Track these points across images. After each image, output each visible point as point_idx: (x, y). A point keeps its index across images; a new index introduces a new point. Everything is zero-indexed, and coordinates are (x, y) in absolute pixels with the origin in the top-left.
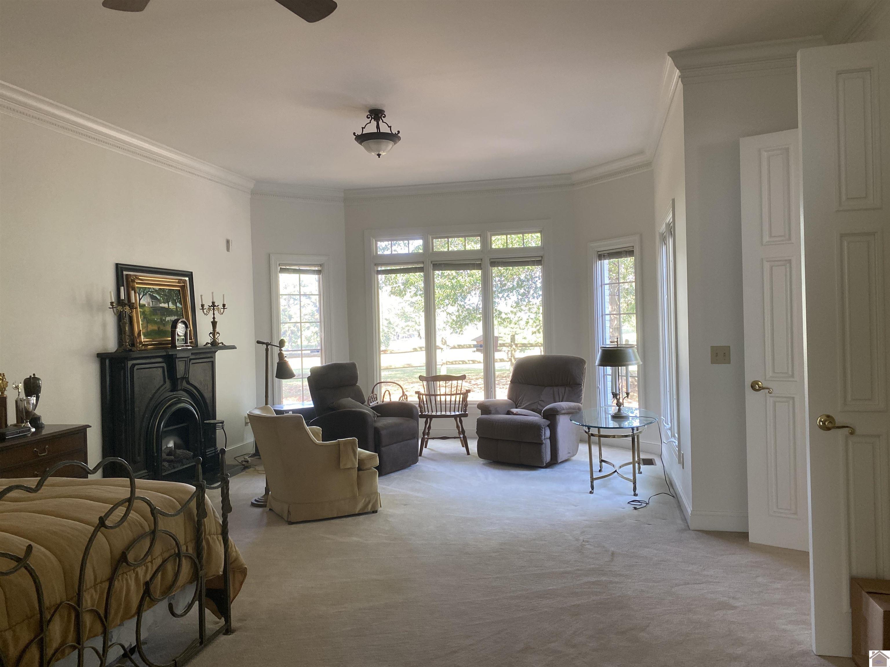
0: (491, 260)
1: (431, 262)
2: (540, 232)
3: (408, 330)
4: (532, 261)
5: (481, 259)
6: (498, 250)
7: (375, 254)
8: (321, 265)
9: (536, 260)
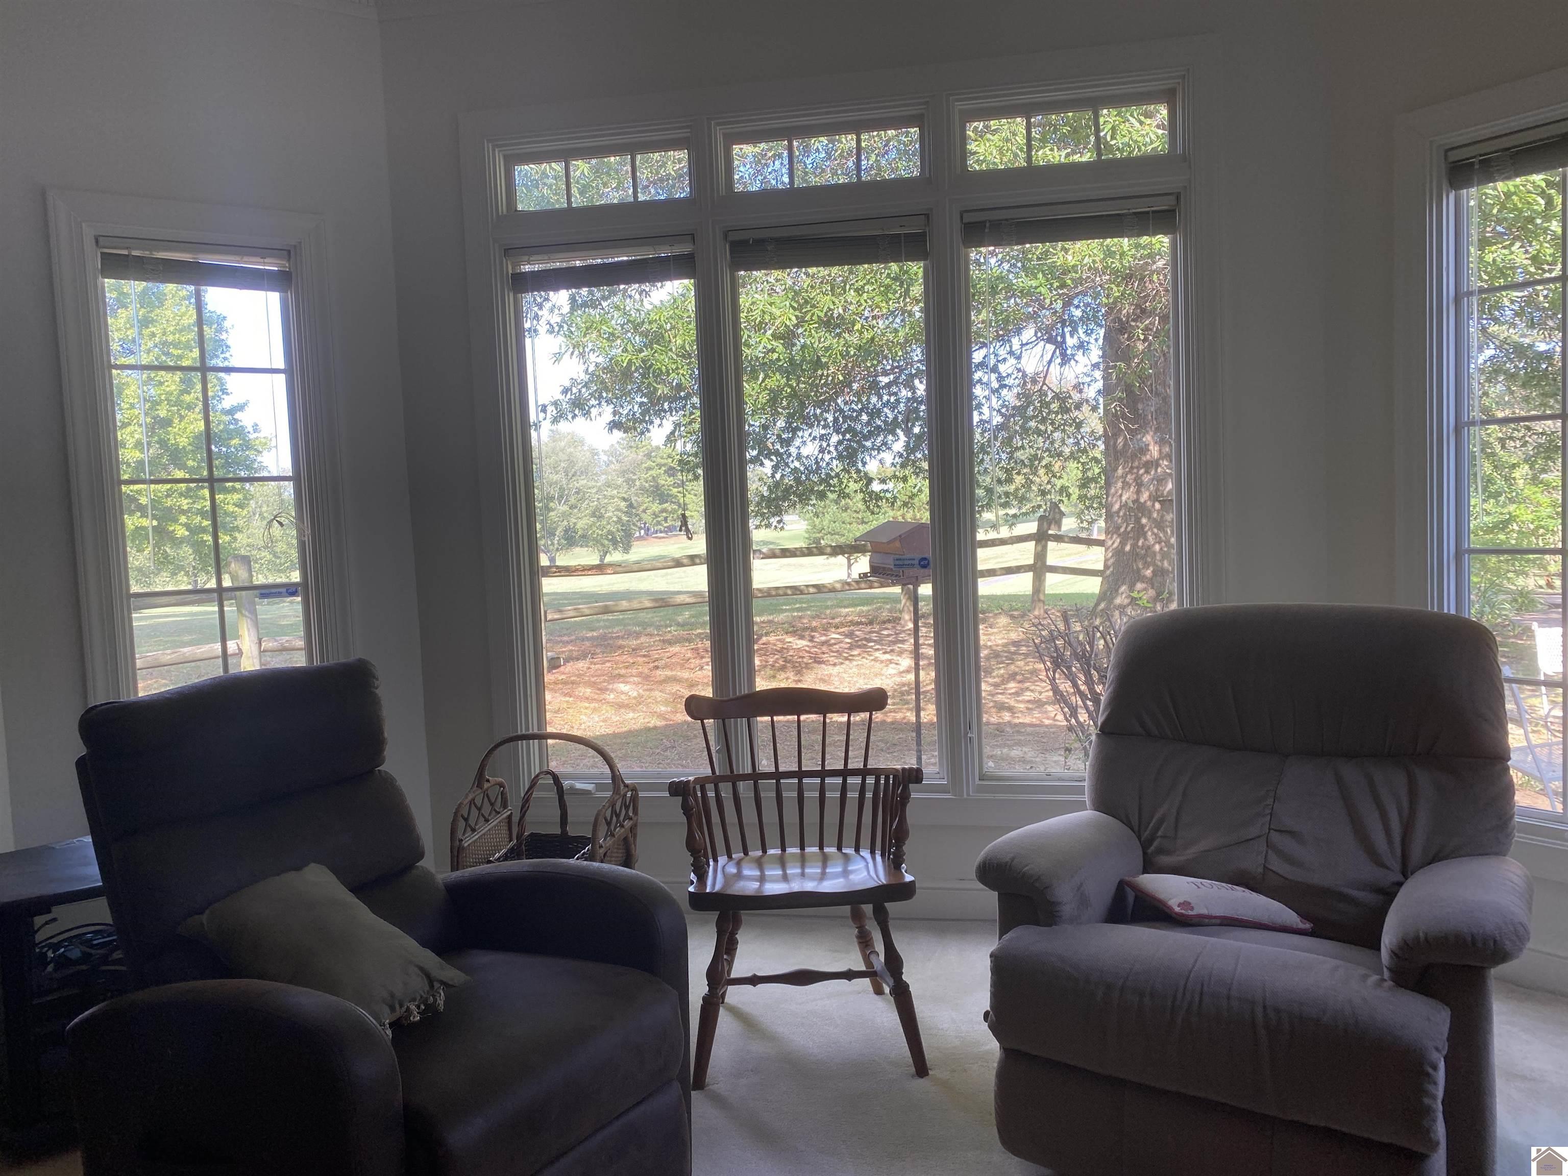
0: (965, 215)
1: (726, 236)
2: (1168, 96)
3: (666, 519)
4: (1135, 213)
5: (927, 216)
6: (993, 177)
7: (503, 208)
8: (289, 252)
9: (1154, 212)
